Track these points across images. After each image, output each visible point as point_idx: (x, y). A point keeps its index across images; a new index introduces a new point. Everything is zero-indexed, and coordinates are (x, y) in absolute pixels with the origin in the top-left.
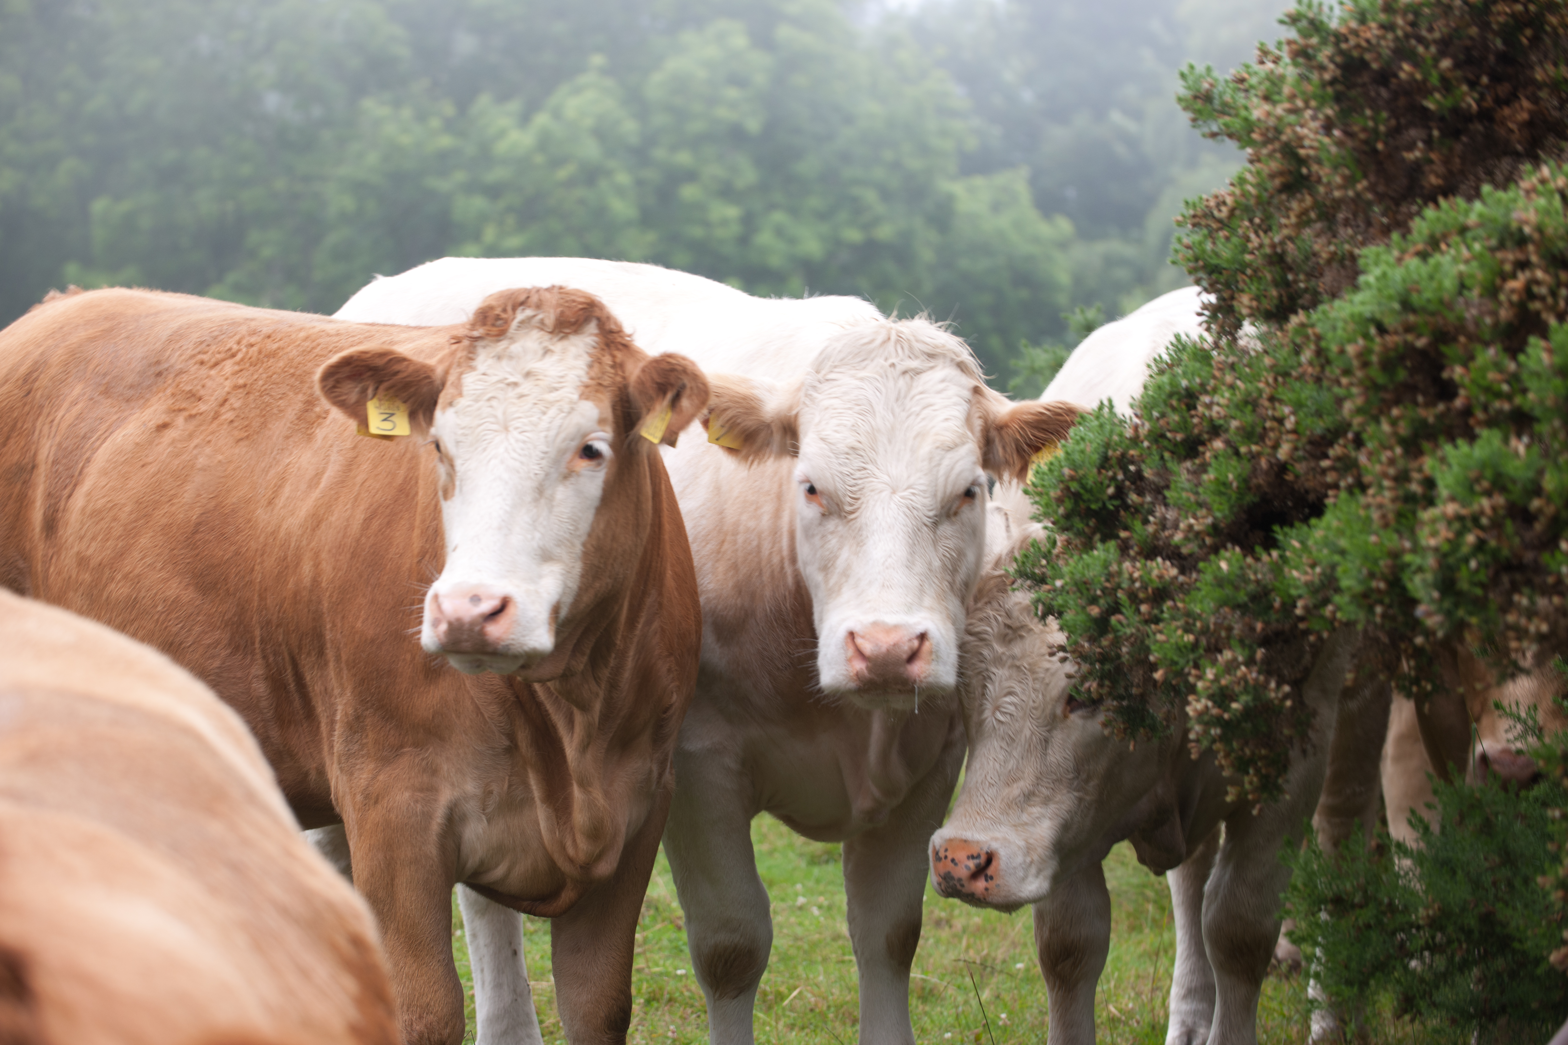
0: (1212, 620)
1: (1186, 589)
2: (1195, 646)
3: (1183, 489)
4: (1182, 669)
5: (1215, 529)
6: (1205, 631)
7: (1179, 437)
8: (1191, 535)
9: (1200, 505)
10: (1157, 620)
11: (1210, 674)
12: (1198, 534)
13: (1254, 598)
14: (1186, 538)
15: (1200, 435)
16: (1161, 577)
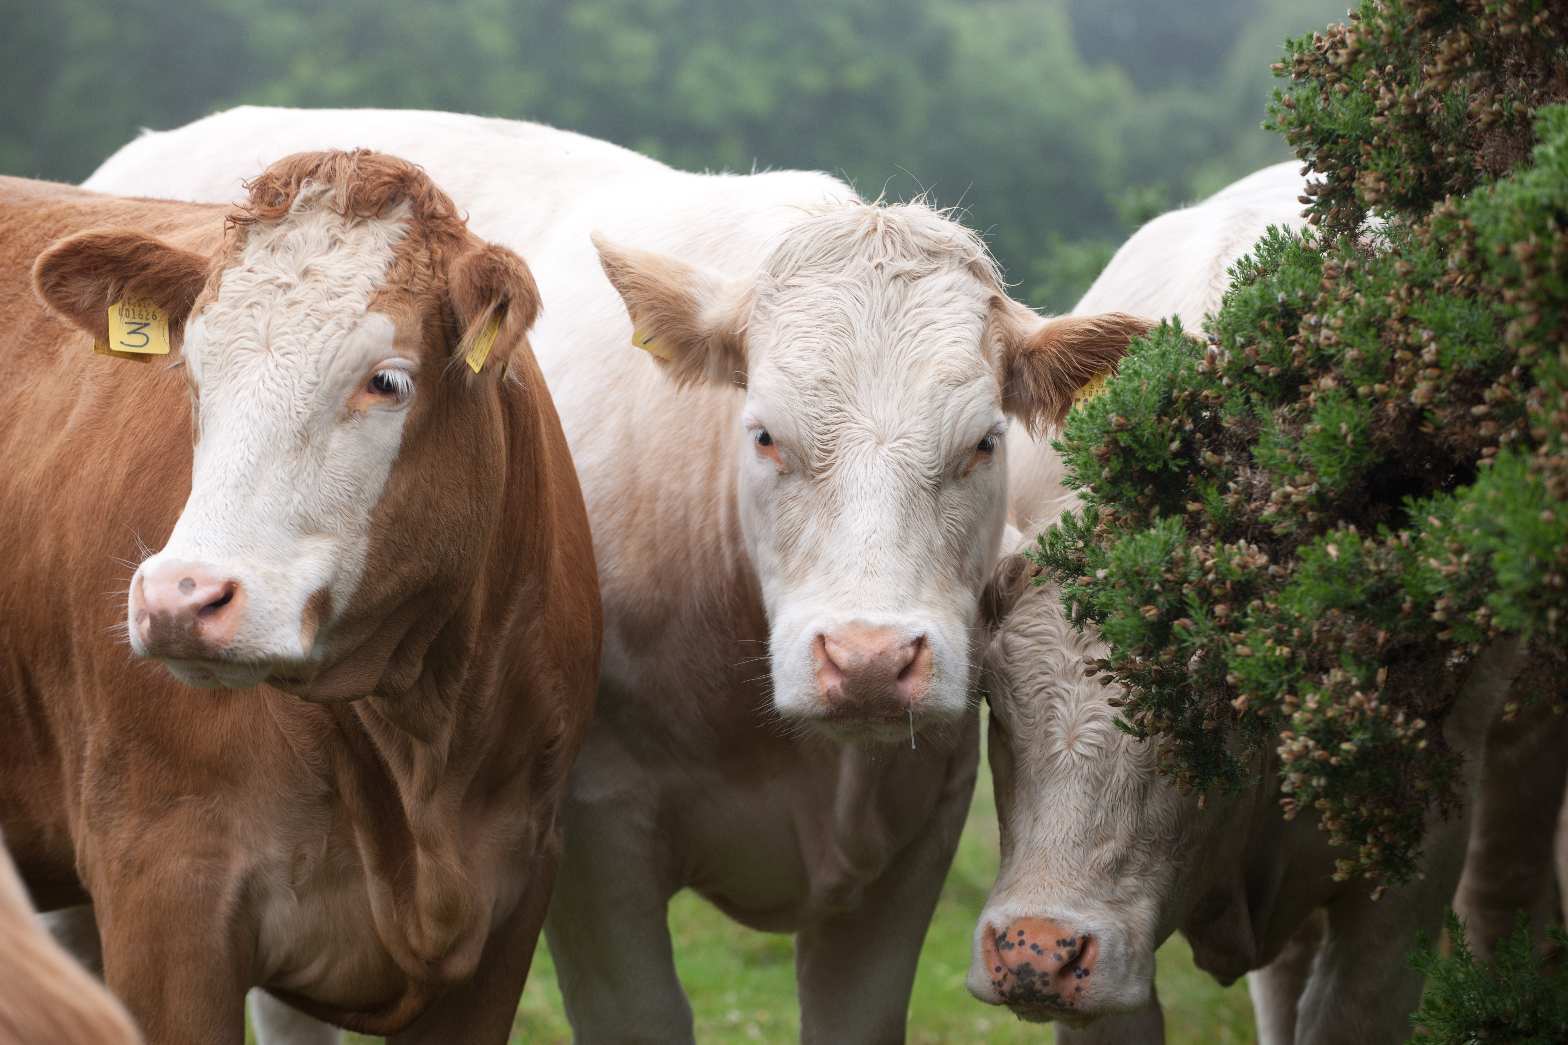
0: (1316, 627)
1: (1277, 583)
2: (1291, 662)
3: (1276, 444)
4: (1273, 695)
5: (1321, 500)
6: (1305, 642)
7: (1272, 372)
8: (1287, 508)
9: (1301, 467)
10: (1238, 627)
11: (1311, 702)
12: (1297, 505)
13: (1375, 596)
14: (1279, 513)
15: (1301, 369)
16: (1243, 566)
